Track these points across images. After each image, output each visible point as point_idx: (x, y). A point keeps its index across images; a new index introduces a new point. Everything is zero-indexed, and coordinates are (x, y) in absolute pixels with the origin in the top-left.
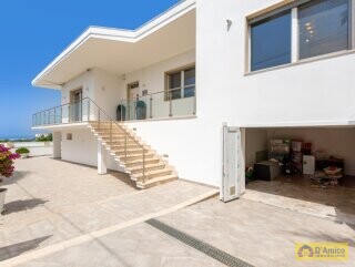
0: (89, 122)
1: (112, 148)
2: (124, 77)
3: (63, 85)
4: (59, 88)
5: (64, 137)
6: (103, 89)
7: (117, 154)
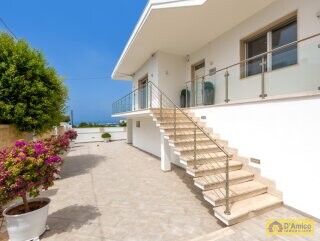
0: (152, 109)
1: (177, 144)
2: (187, 58)
3: (133, 75)
4: (130, 78)
5: (134, 125)
6: (167, 73)
7: (183, 153)
